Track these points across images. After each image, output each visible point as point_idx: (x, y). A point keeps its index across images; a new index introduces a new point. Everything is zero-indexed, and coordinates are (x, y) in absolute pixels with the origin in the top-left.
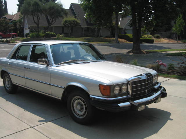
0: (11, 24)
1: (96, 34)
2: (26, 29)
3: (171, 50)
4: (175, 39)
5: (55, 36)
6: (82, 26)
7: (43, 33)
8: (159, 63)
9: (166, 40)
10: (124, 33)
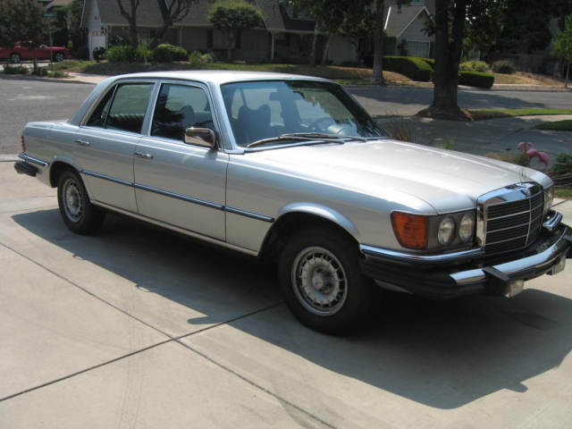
0: (50, 18)
1: (312, 54)
2: (93, 35)
3: (551, 111)
4: (559, 75)
5: (186, 59)
6: (269, 29)
7: (148, 48)
8: (525, 153)
9: (529, 80)
10: (401, 55)
